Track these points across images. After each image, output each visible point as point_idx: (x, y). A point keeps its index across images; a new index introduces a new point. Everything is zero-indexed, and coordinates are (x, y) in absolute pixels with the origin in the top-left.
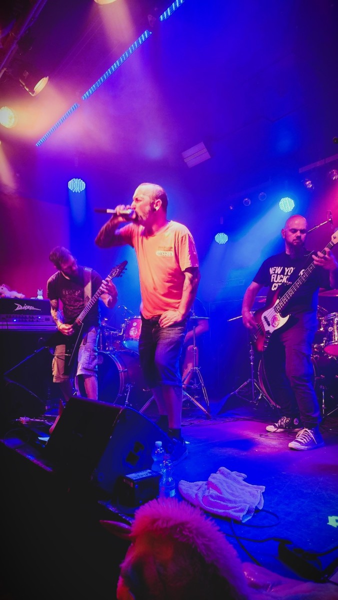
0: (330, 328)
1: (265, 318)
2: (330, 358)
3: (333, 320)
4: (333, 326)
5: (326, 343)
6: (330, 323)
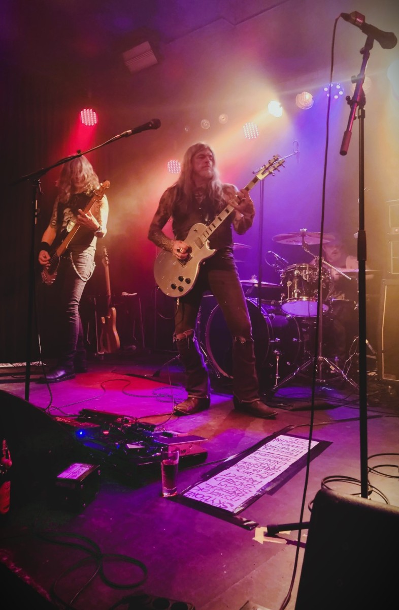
0: (290, 282)
2: (288, 316)
3: (292, 272)
5: (283, 299)
6: (289, 276)
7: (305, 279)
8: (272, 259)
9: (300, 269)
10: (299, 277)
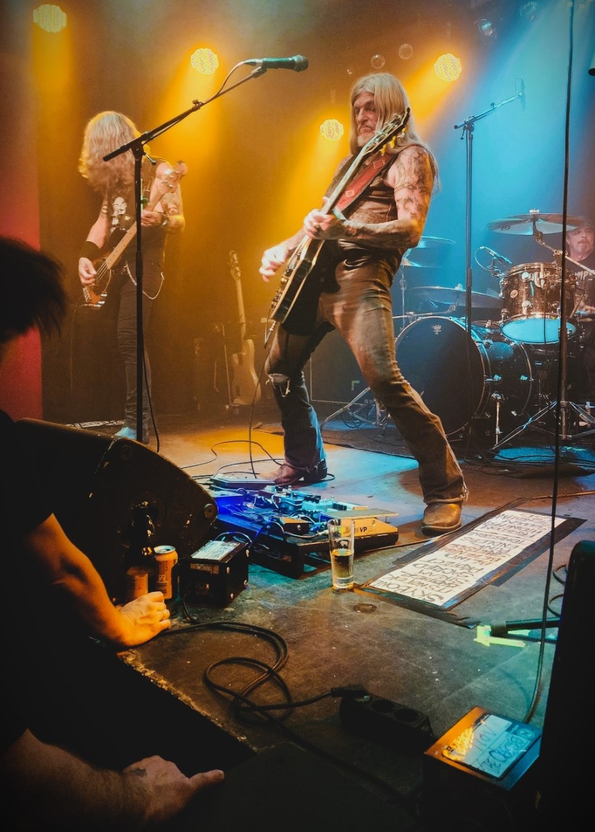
0: (514, 292)
2: (512, 344)
3: (518, 276)
4: (517, 289)
5: (505, 318)
6: (513, 282)
7: (538, 286)
9: (531, 271)
10: (528, 283)
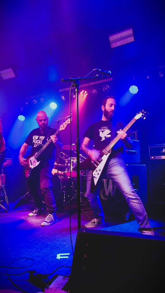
0: (69, 164)
1: (31, 161)
2: (69, 178)
3: (70, 160)
5: (67, 171)
7: (75, 163)
8: (62, 155)
9: (73, 159)
10: (73, 162)
